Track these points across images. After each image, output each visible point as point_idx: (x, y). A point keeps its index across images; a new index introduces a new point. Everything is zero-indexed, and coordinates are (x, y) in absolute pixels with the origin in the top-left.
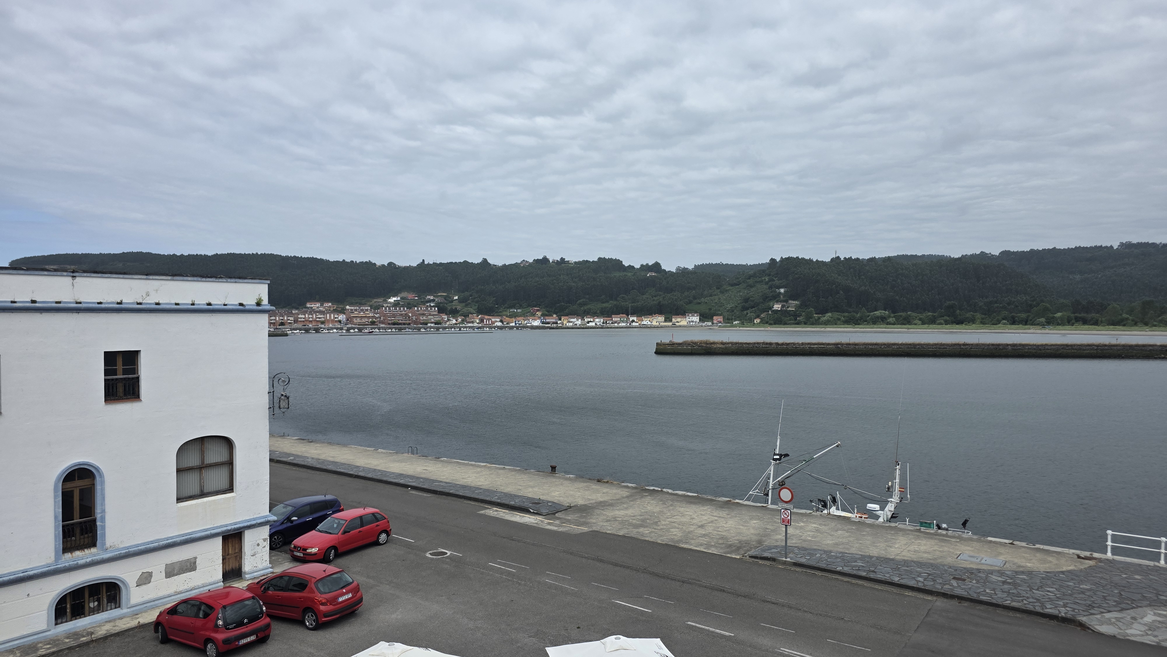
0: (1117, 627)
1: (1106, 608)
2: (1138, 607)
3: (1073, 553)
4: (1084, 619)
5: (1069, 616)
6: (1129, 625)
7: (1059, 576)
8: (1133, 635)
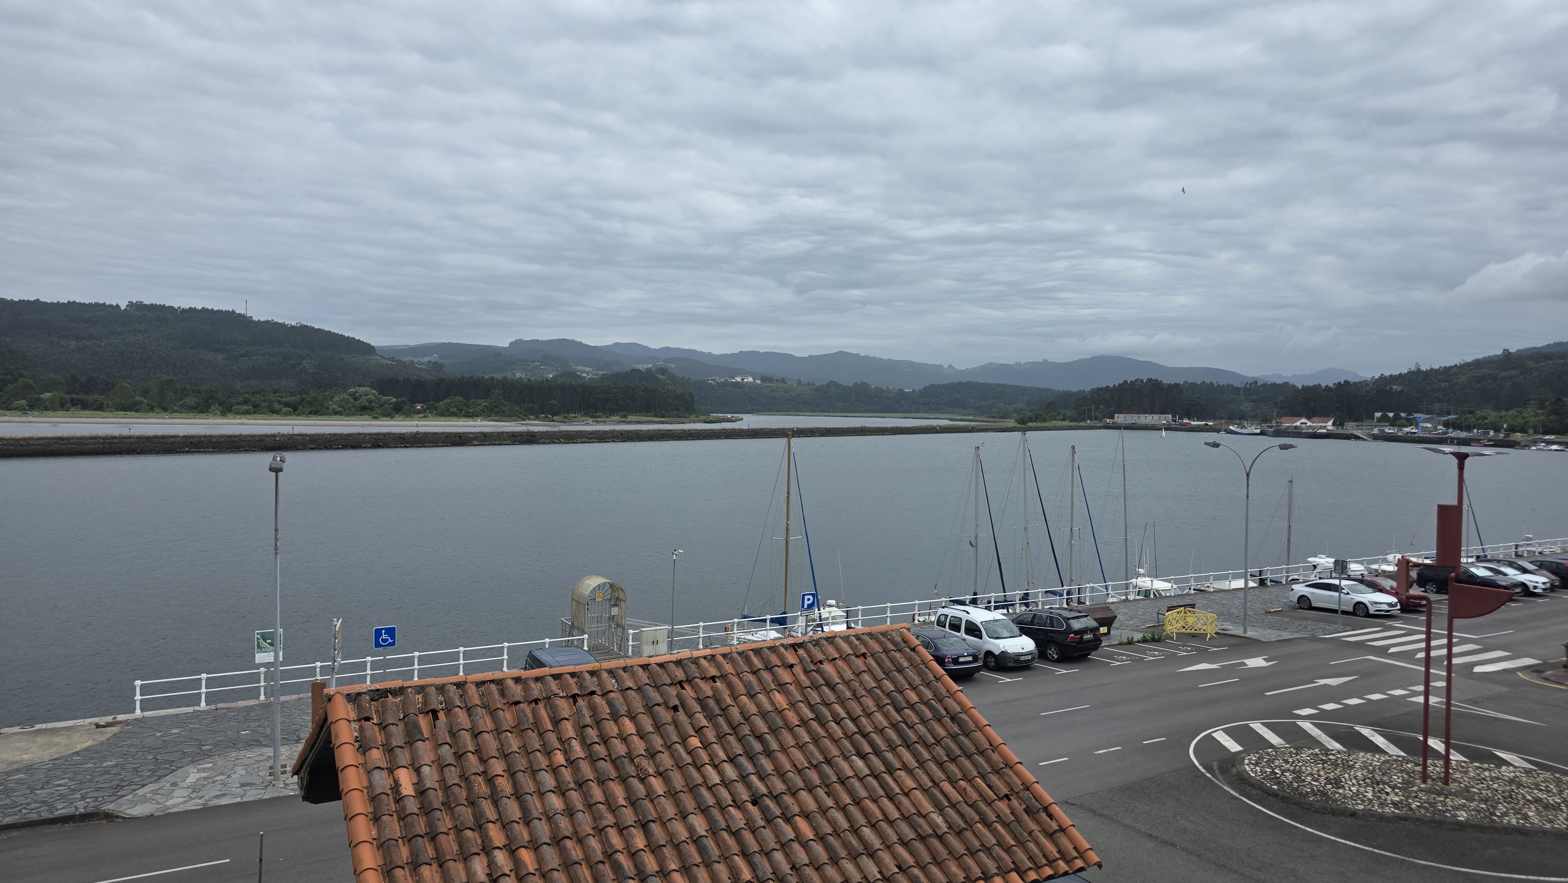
0: (154, 802)
1: (140, 783)
2: (178, 768)
3: (90, 723)
4: (110, 807)
5: (89, 810)
6: (169, 795)
7: (72, 759)
8: (174, 806)
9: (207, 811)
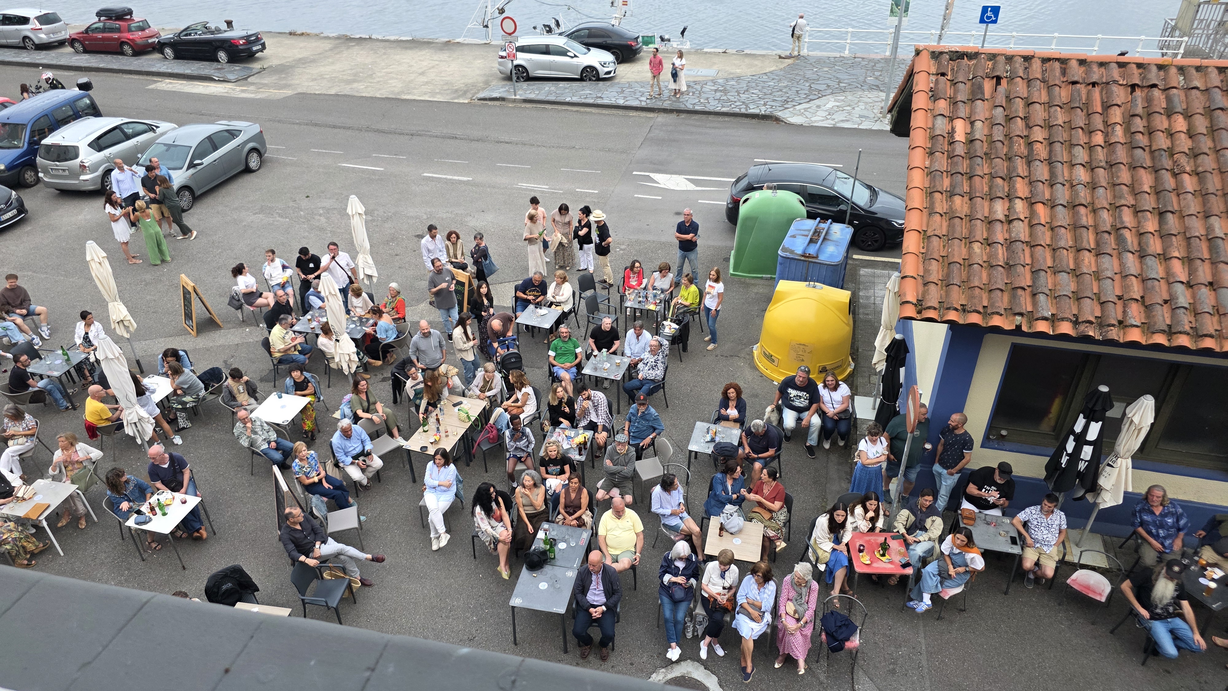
0: (805, 116)
1: (798, 101)
2: (823, 96)
3: (776, 54)
4: (780, 114)
5: (768, 113)
6: (814, 114)
7: (762, 77)
8: (815, 121)
9: (835, 130)
